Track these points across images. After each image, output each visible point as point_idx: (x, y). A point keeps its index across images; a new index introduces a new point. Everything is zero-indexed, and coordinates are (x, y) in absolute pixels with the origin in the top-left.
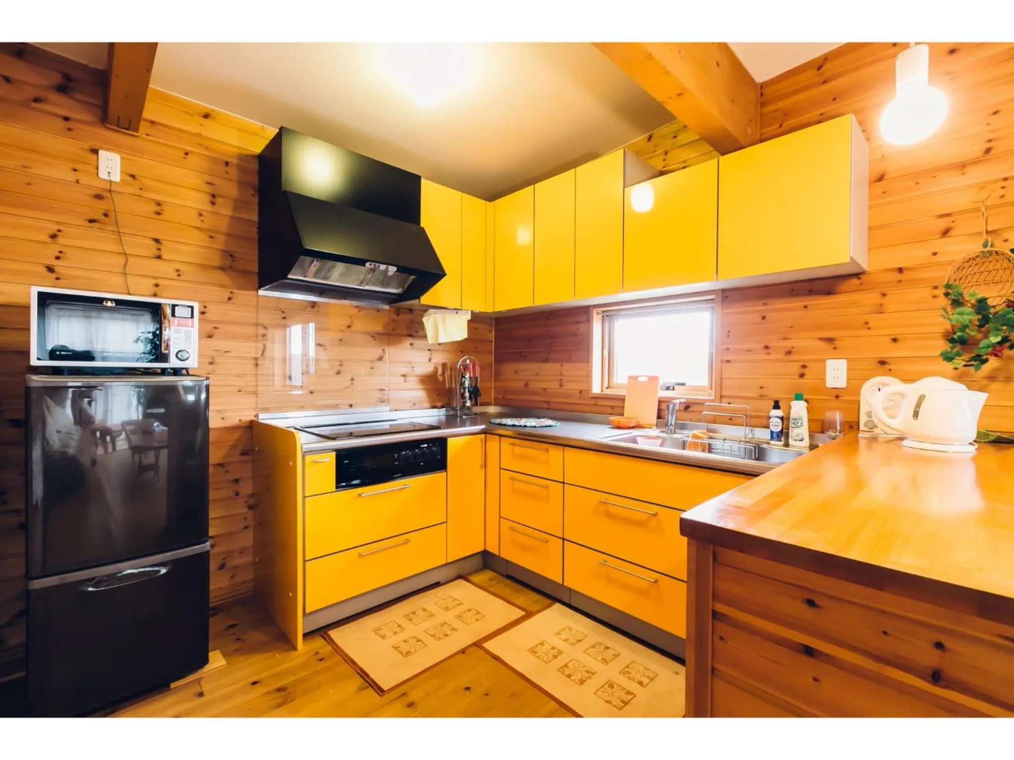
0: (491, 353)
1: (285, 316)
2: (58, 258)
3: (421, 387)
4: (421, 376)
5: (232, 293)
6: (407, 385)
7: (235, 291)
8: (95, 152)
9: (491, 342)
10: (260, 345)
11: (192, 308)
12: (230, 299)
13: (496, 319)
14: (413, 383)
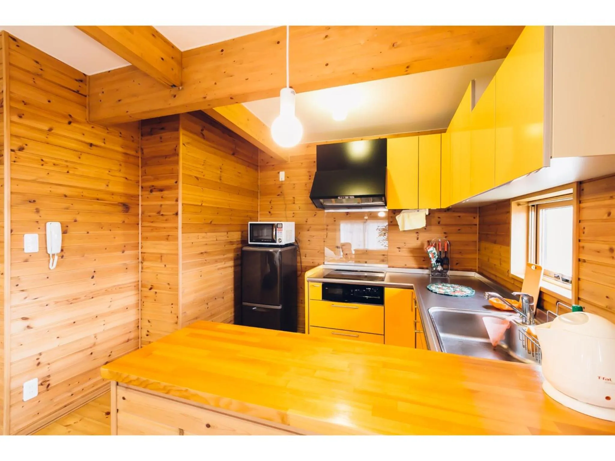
0: (476, 234)
1: (336, 219)
2: (271, 209)
3: (412, 255)
4: (411, 249)
5: (316, 213)
6: (400, 253)
7: (317, 212)
8: (279, 173)
9: (476, 225)
10: (325, 233)
11: (282, 224)
12: (315, 215)
13: (479, 208)
14: (405, 253)
